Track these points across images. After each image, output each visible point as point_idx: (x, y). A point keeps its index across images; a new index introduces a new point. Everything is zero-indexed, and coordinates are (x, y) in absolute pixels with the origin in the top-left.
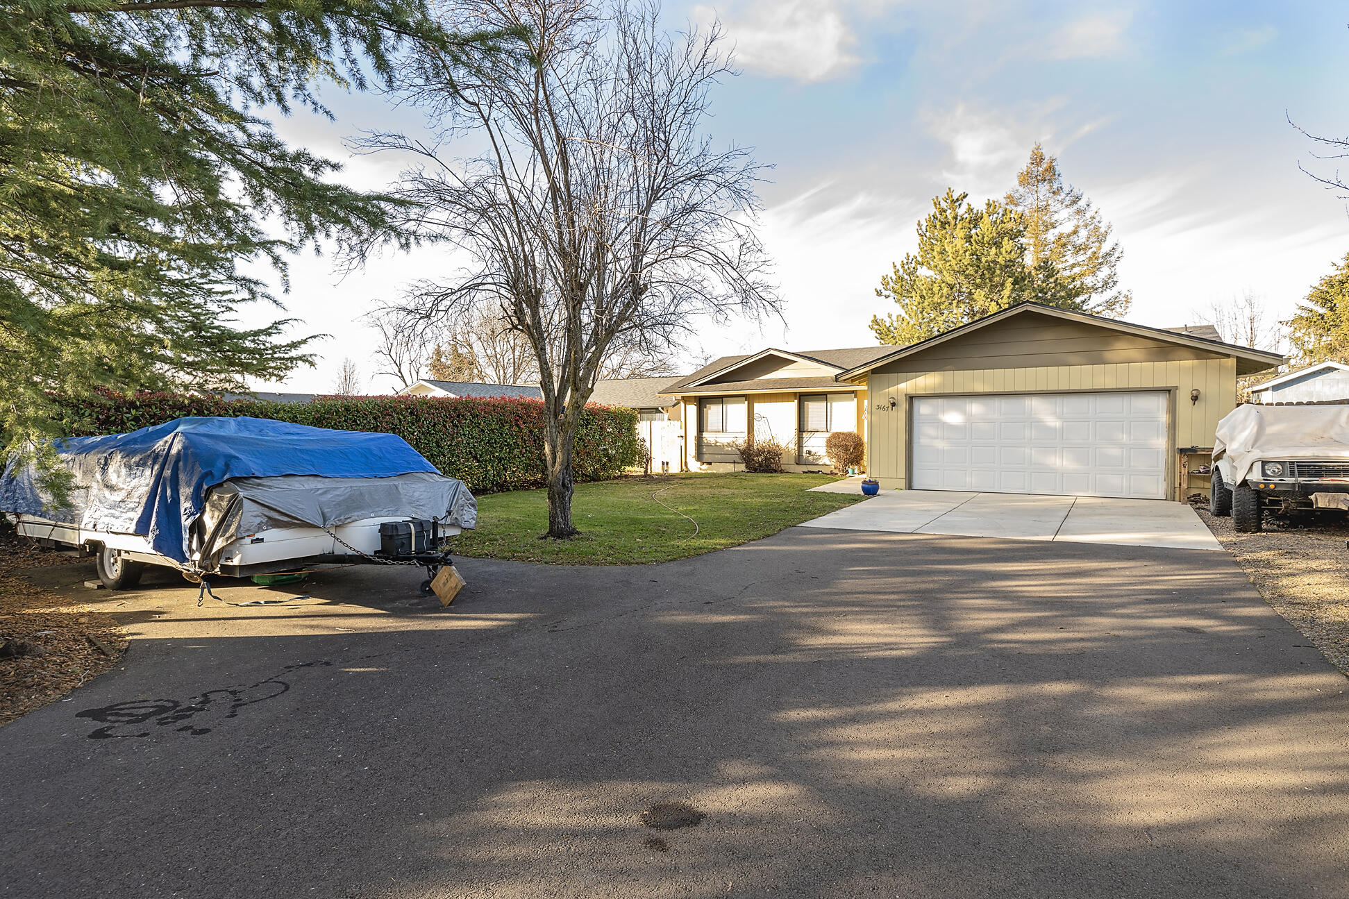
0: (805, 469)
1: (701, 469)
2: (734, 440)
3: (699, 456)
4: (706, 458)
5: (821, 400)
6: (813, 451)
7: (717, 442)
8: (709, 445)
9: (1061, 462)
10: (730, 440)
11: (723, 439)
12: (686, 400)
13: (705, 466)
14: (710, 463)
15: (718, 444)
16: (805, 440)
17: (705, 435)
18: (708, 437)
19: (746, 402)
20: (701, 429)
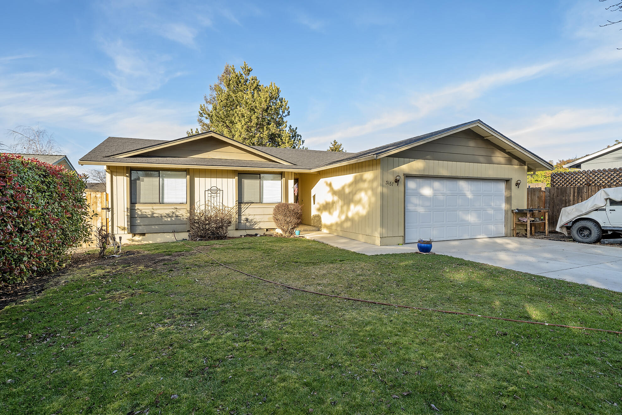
0: (243, 233)
1: (133, 241)
2: (174, 211)
3: (132, 229)
4: (139, 229)
5: (256, 178)
6: (250, 218)
7: (153, 213)
8: (143, 217)
9: (471, 218)
10: (168, 212)
11: (160, 211)
12: (113, 170)
13: (137, 238)
14: (143, 234)
15: (155, 215)
16: (243, 210)
17: (137, 206)
18: (142, 209)
19: (188, 177)
20: (133, 200)
